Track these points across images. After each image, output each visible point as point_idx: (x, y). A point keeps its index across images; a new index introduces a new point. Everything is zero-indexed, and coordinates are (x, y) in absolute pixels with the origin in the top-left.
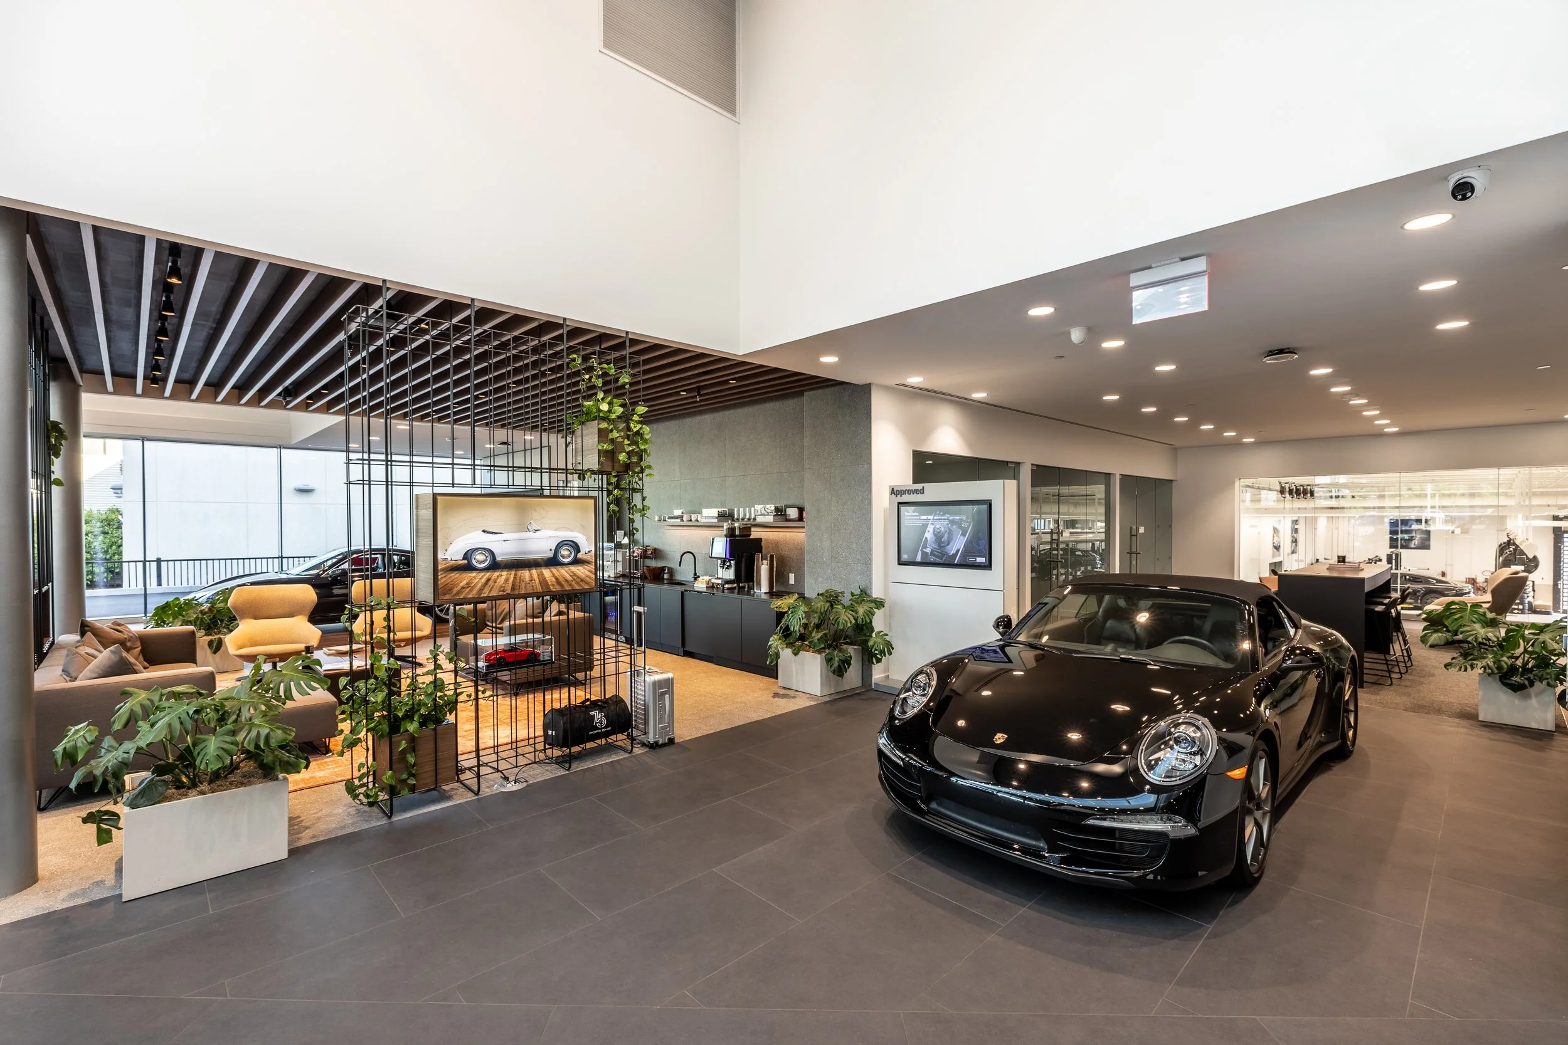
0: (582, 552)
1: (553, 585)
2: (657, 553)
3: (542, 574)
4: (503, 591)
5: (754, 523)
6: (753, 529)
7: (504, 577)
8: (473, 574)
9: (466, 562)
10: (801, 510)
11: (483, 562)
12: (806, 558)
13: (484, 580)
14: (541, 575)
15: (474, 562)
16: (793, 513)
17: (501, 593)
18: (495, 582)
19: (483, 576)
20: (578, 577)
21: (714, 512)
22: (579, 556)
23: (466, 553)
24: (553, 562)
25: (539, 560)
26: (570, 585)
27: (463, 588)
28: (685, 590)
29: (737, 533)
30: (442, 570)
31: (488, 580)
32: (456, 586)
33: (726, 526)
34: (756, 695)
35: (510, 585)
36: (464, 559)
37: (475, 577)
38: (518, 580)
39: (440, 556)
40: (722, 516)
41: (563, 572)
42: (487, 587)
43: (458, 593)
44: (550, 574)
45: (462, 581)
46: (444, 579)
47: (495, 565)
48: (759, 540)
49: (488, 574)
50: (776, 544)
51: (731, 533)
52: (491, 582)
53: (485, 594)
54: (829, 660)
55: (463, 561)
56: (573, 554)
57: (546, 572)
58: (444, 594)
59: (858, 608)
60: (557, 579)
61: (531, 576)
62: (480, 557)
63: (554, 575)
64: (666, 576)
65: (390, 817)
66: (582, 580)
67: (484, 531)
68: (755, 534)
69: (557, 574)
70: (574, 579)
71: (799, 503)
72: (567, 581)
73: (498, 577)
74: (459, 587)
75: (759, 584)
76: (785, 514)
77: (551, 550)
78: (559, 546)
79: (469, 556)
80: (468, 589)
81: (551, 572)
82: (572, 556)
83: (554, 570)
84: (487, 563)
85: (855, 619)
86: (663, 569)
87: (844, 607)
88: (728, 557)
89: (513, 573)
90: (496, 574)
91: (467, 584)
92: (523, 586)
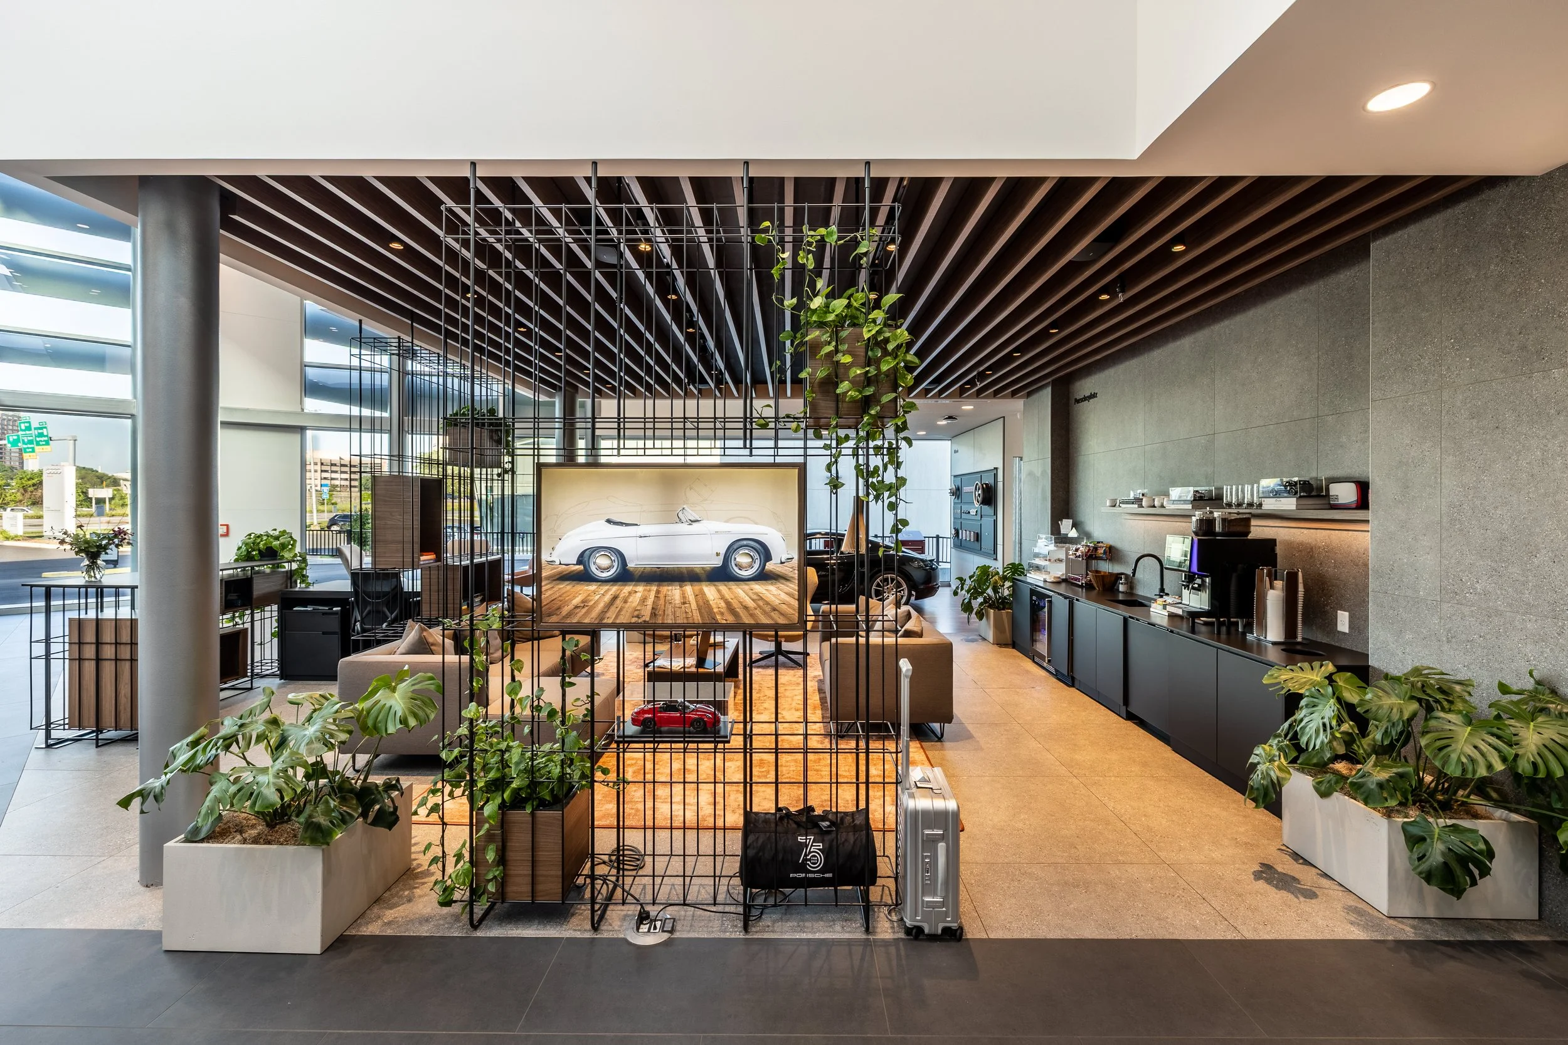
0: (776, 559)
1: (722, 614)
2: (1112, 553)
3: (703, 594)
4: (638, 617)
5: (1259, 511)
6: (1253, 522)
7: (639, 595)
8: (593, 587)
9: (581, 567)
10: (1363, 487)
11: (608, 569)
12: (1373, 584)
13: (607, 598)
14: (699, 595)
15: (593, 568)
16: (1345, 493)
17: (634, 620)
18: (626, 602)
19: (606, 592)
20: (768, 603)
21: (1188, 492)
22: (769, 566)
23: (582, 555)
24: (722, 574)
25: (698, 571)
26: (752, 615)
27: (576, 607)
28: (1130, 617)
29: (1218, 528)
30: (548, 578)
31: (615, 598)
32: (566, 603)
33: (1198, 514)
34: (1216, 855)
35: (649, 608)
36: (580, 561)
37: (594, 592)
38: (662, 602)
39: (545, 557)
40: (1199, 500)
41: (740, 593)
42: (613, 609)
43: (570, 614)
44: (717, 595)
45: (575, 597)
46: (550, 592)
47: (625, 576)
48: (1271, 543)
49: (614, 589)
50: (1308, 552)
51: (1206, 526)
52: (618, 602)
53: (610, 618)
54: (1415, 840)
55: (577, 567)
56: (758, 562)
57: (710, 591)
58: (550, 615)
59: (1523, 733)
60: (728, 603)
61: (684, 596)
62: (603, 562)
63: (723, 598)
64: (1122, 588)
65: (475, 927)
66: (774, 609)
67: (609, 521)
68: (1259, 530)
69: (728, 595)
70: (759, 606)
71: (1357, 472)
72: (746, 608)
73: (630, 593)
74: (571, 607)
75: (1263, 626)
76: (1328, 495)
77: (718, 554)
78: (732, 549)
79: (586, 559)
80: (584, 610)
81: (719, 591)
82: (756, 566)
83: (723, 587)
84: (612, 571)
85: (1504, 759)
86: (1118, 576)
87: (1469, 720)
88: (1195, 569)
89: (654, 588)
90: (628, 588)
91: (583, 602)
92: (669, 611)
